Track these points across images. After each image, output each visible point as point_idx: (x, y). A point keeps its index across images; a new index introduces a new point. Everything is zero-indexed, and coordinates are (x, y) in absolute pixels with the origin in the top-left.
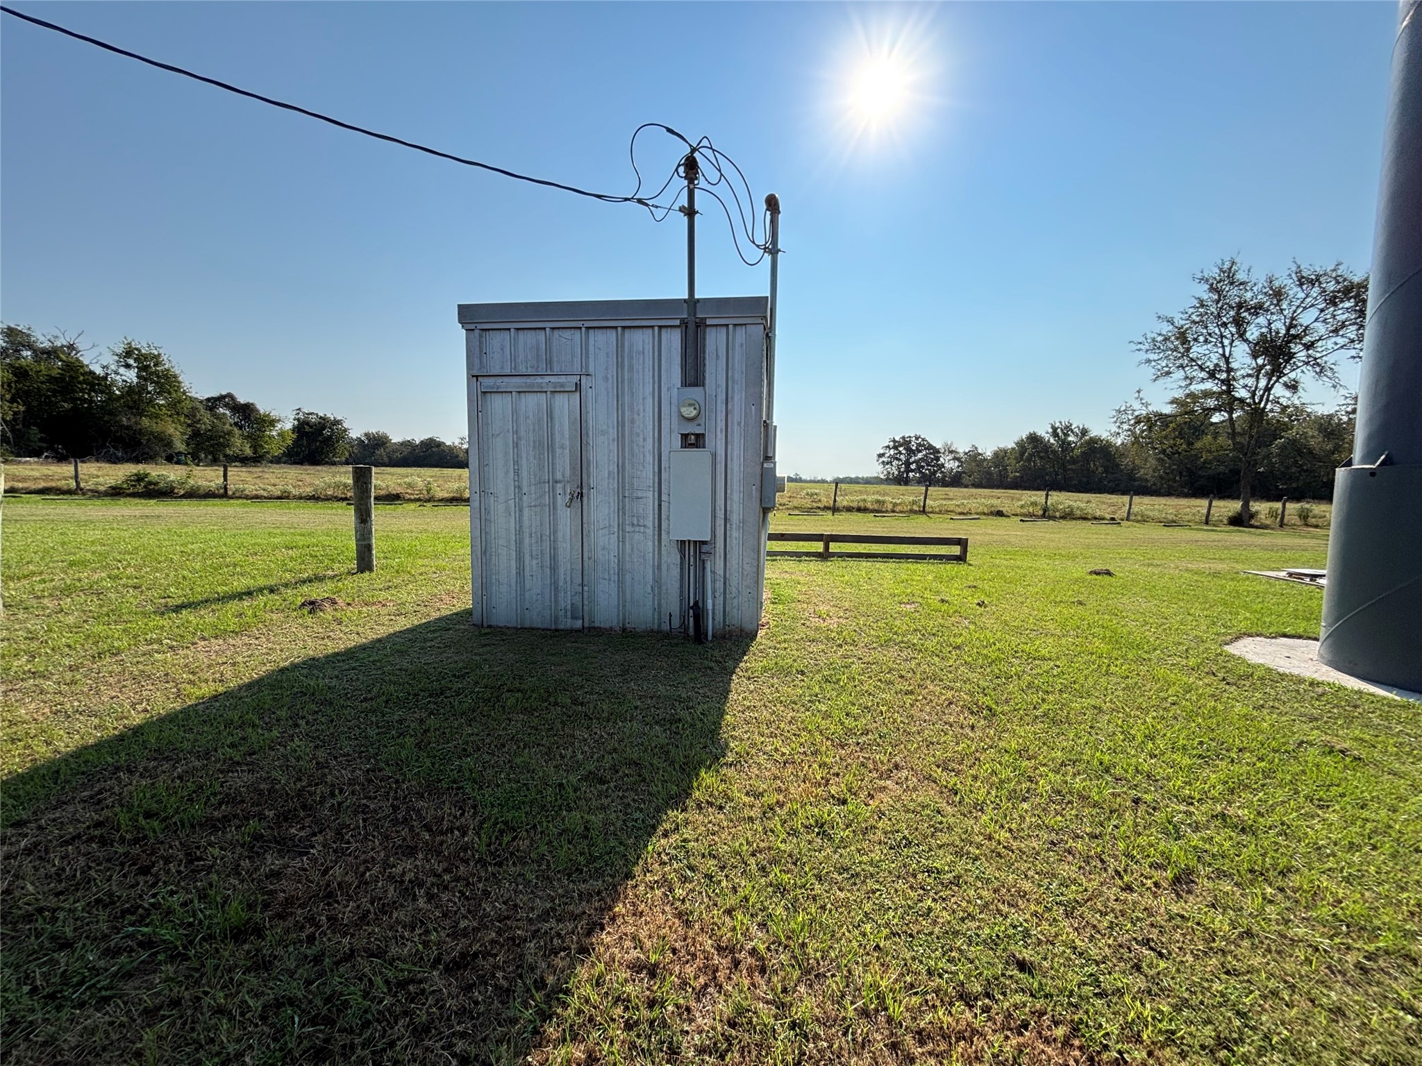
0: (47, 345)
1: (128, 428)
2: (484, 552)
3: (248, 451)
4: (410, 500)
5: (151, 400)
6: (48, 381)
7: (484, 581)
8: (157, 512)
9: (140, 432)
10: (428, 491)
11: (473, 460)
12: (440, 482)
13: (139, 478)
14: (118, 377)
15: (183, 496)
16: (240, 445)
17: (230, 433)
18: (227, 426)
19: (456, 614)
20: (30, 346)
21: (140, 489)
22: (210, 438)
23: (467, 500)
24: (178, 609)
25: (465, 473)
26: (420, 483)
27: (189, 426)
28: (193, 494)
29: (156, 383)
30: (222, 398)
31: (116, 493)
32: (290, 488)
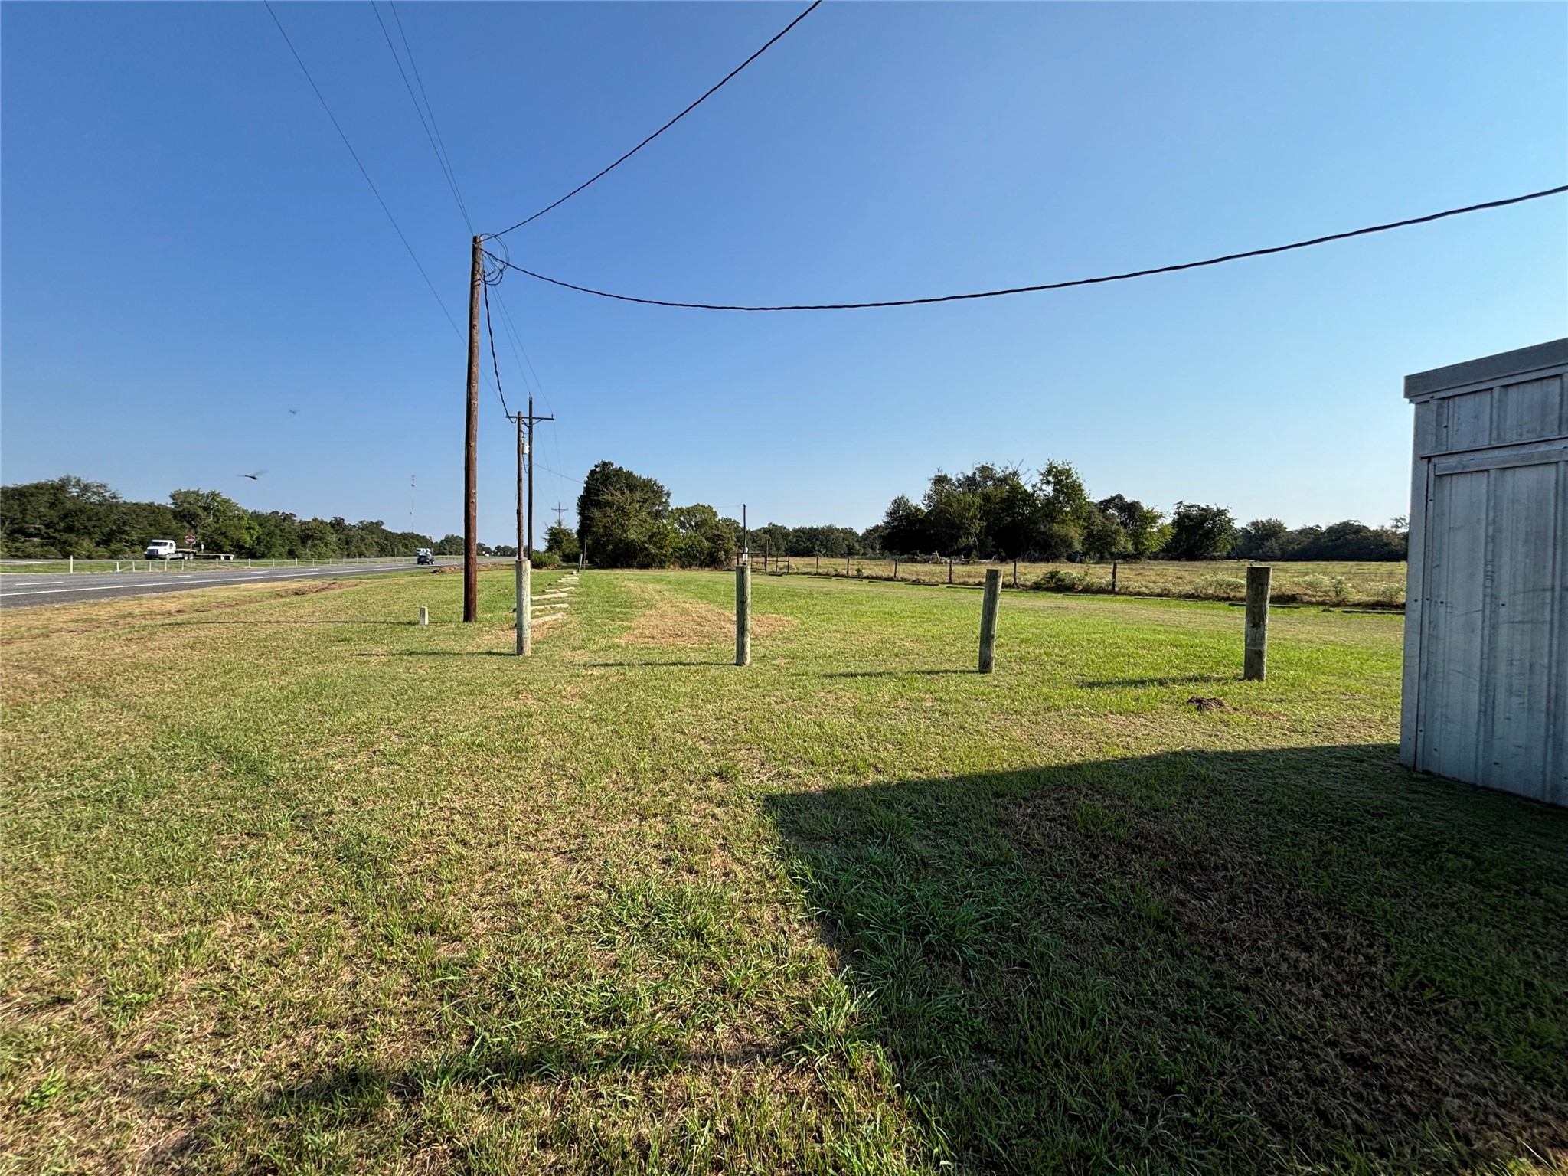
0: (1001, 474)
1: (1044, 533)
2: (1424, 676)
3: (1130, 549)
4: (1311, 604)
5: (1061, 508)
6: (1001, 502)
7: (1422, 713)
8: (1065, 605)
9: (1051, 537)
10: (1338, 593)
11: (1416, 549)
12: (1357, 581)
13: (1053, 575)
14: (1041, 493)
15: (1081, 592)
16: (1125, 544)
17: (1117, 532)
18: (1115, 526)
19: (1375, 747)
20: (992, 478)
21: (1052, 584)
22: (1100, 538)
23: (1403, 606)
24: (1092, 685)
25: (1401, 568)
26: (1325, 581)
27: (1085, 528)
28: (1090, 590)
29: (1065, 493)
30: (1113, 499)
31: (1037, 587)
32: (1170, 586)
